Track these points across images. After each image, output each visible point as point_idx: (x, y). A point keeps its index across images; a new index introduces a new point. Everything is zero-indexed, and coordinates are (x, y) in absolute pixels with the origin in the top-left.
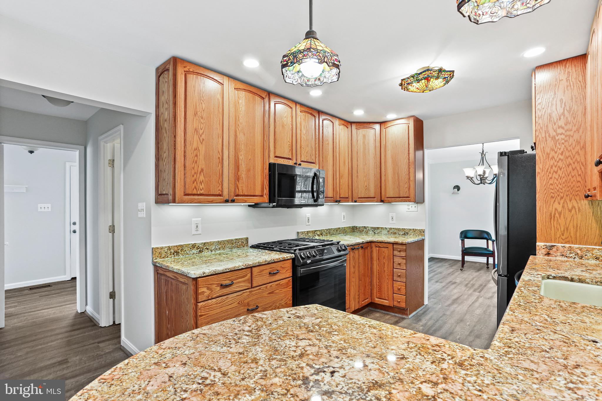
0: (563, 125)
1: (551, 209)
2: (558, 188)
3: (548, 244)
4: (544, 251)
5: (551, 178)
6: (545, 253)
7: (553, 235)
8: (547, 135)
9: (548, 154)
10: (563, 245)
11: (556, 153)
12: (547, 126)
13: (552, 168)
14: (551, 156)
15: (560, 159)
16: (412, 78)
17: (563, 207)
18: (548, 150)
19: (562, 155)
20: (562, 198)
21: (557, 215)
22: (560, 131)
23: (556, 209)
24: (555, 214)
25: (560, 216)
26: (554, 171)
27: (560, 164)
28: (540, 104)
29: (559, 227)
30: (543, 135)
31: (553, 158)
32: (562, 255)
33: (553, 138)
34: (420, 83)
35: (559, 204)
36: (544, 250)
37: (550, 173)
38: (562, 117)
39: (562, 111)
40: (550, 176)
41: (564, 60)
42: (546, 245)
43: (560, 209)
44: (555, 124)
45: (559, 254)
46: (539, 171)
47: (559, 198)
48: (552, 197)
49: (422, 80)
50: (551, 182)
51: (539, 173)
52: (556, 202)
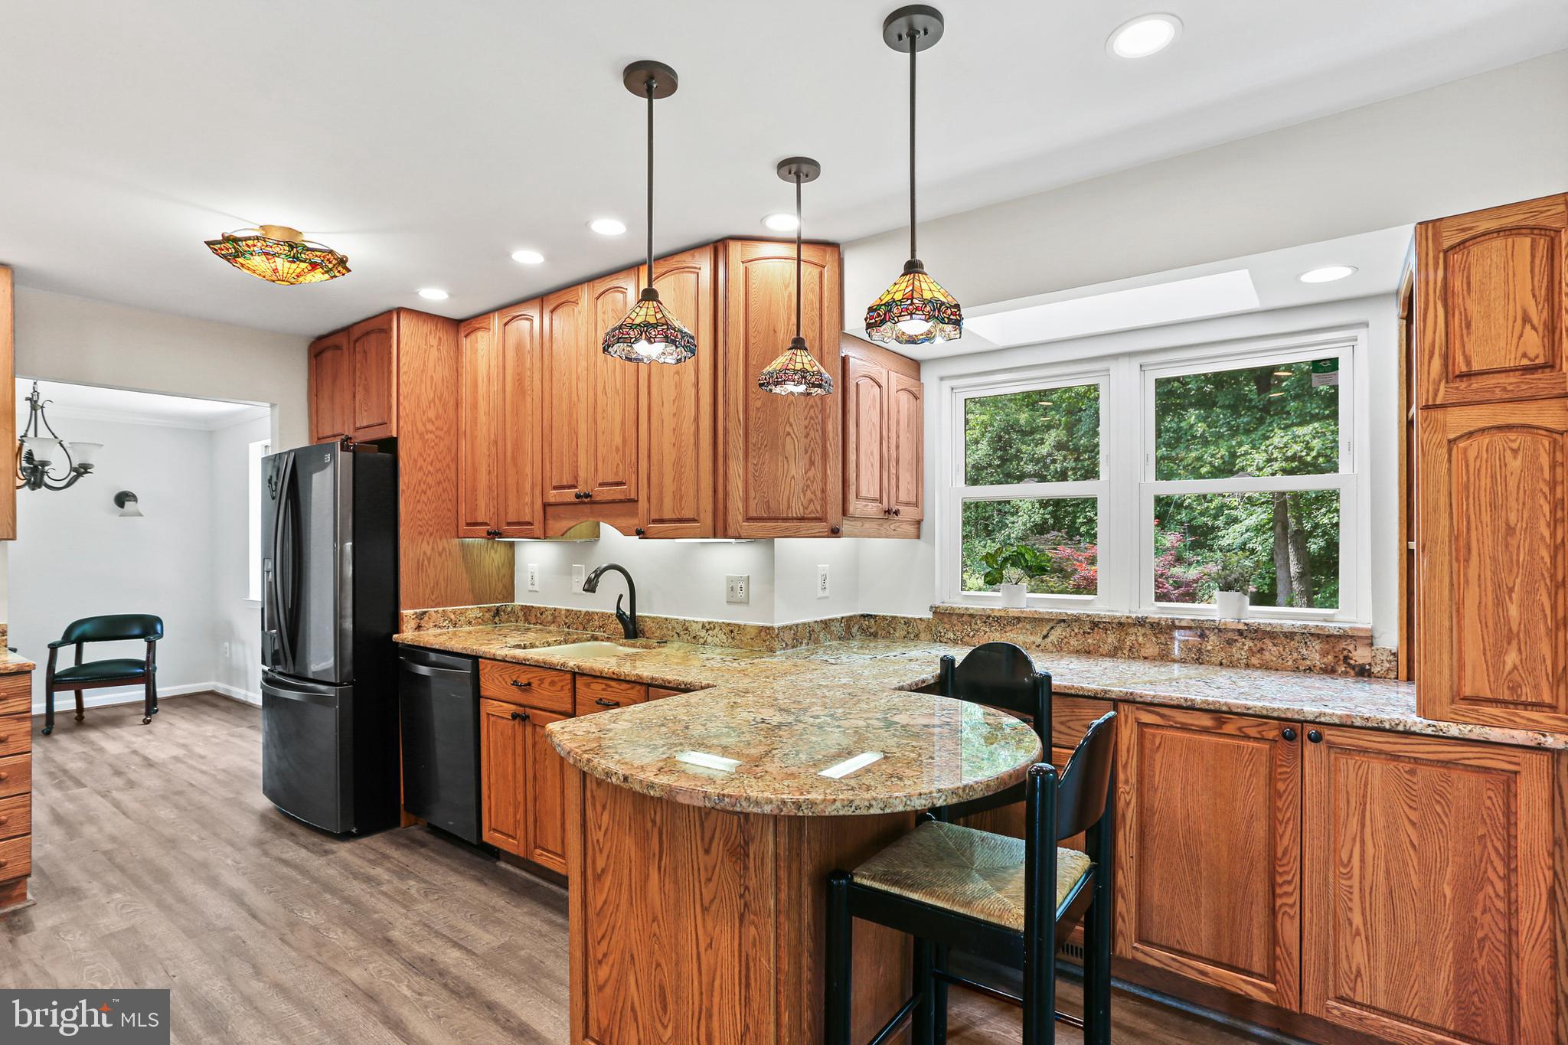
0: (434, 419)
1: (418, 551)
2: (426, 518)
3: (418, 611)
4: (413, 624)
5: (419, 501)
6: (415, 626)
7: (421, 594)
8: (414, 428)
9: (415, 461)
10: (436, 609)
11: (425, 460)
12: (414, 414)
13: (420, 484)
14: (419, 465)
15: (429, 472)
16: (287, 248)
17: (433, 549)
18: (415, 454)
19: (431, 465)
20: (431, 534)
21: (426, 562)
22: (430, 427)
23: (425, 553)
24: (423, 560)
25: (429, 565)
26: (423, 491)
27: (429, 480)
28: (405, 373)
29: (428, 581)
30: (410, 429)
31: (421, 468)
32: (435, 626)
33: (421, 435)
34: (294, 266)
35: (428, 544)
36: (414, 621)
37: (417, 492)
38: (432, 405)
39: (432, 396)
40: (418, 497)
41: (436, 316)
42: (416, 613)
43: (429, 553)
44: (424, 413)
45: (431, 624)
46: (404, 488)
47: (428, 534)
48: (420, 533)
49: (305, 262)
50: (419, 508)
51: (403, 491)
52: (425, 542)
